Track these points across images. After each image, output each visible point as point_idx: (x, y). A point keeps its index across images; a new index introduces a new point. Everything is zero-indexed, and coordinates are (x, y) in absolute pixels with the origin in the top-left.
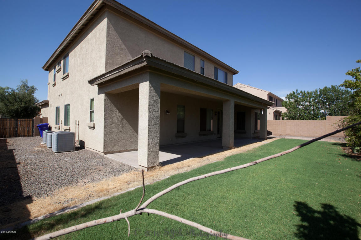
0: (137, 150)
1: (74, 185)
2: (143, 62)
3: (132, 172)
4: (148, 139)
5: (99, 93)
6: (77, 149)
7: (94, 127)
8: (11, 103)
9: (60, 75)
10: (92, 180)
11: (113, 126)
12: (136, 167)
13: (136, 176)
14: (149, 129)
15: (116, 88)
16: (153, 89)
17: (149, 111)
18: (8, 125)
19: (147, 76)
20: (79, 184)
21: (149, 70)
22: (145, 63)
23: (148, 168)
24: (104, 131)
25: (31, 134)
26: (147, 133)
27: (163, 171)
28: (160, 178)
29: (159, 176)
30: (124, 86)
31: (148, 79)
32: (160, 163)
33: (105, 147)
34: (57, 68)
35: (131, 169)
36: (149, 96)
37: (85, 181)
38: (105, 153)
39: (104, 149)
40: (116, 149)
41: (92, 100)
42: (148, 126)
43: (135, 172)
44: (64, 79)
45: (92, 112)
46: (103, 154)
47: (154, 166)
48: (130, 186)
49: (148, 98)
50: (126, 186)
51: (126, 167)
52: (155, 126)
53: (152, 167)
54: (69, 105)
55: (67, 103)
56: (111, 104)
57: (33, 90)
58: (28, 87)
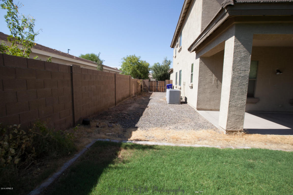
0: (219, 110)
1: (163, 128)
2: (225, 14)
3: (210, 130)
4: (230, 101)
5: (196, 58)
6: (182, 103)
7: (192, 87)
8: (158, 71)
9: (178, 49)
10: (176, 128)
11: (206, 87)
12: (217, 127)
13: (211, 135)
14: (231, 90)
15: (207, 51)
16: (240, 44)
17: (233, 70)
18: (154, 84)
19: (233, 30)
20: (166, 128)
21: (235, 23)
22: (227, 15)
23: (227, 131)
24: (198, 90)
25: (164, 91)
26: (229, 94)
27: (246, 139)
28: (237, 146)
29: (236, 143)
30: (212, 48)
31: (234, 33)
32: (244, 129)
33: (198, 104)
34: (177, 44)
35: (212, 127)
36: (234, 53)
37: (171, 127)
38: (198, 109)
39: (197, 105)
40: (208, 107)
41: (192, 65)
42: (231, 86)
43: (213, 131)
44: (179, 51)
45: (192, 74)
46: (196, 110)
47: (236, 131)
48: (199, 142)
49: (233, 55)
50: (195, 141)
51: (208, 125)
52: (241, 87)
53: (232, 132)
54: (181, 70)
55: (180, 69)
56: (206, 67)
57: (170, 63)
58: (167, 61)
